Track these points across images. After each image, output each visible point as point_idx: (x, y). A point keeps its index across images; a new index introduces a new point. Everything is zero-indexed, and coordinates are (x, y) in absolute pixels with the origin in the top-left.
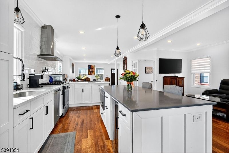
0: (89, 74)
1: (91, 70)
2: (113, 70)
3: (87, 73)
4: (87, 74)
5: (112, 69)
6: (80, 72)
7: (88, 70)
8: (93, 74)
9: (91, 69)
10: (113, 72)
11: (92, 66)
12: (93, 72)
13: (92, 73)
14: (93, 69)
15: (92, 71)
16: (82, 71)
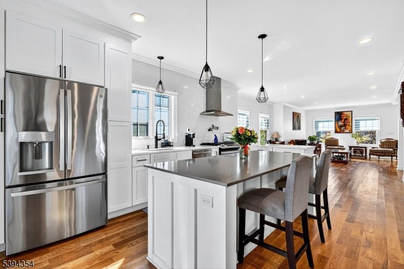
0: (336, 132)
1: (340, 123)
3: (333, 129)
4: (333, 132)
6: (317, 127)
7: (333, 123)
8: (346, 131)
9: (343, 120)
11: (345, 113)
12: (347, 127)
13: (345, 128)
14: (346, 119)
15: (345, 125)
16: (320, 124)
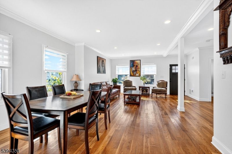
0: (131, 75)
1: (134, 69)
2: (173, 67)
4: (129, 76)
5: (171, 66)
7: (129, 68)
9: (135, 67)
10: (173, 71)
11: (136, 61)
12: (138, 71)
13: (136, 73)
14: (137, 66)
15: (136, 70)
